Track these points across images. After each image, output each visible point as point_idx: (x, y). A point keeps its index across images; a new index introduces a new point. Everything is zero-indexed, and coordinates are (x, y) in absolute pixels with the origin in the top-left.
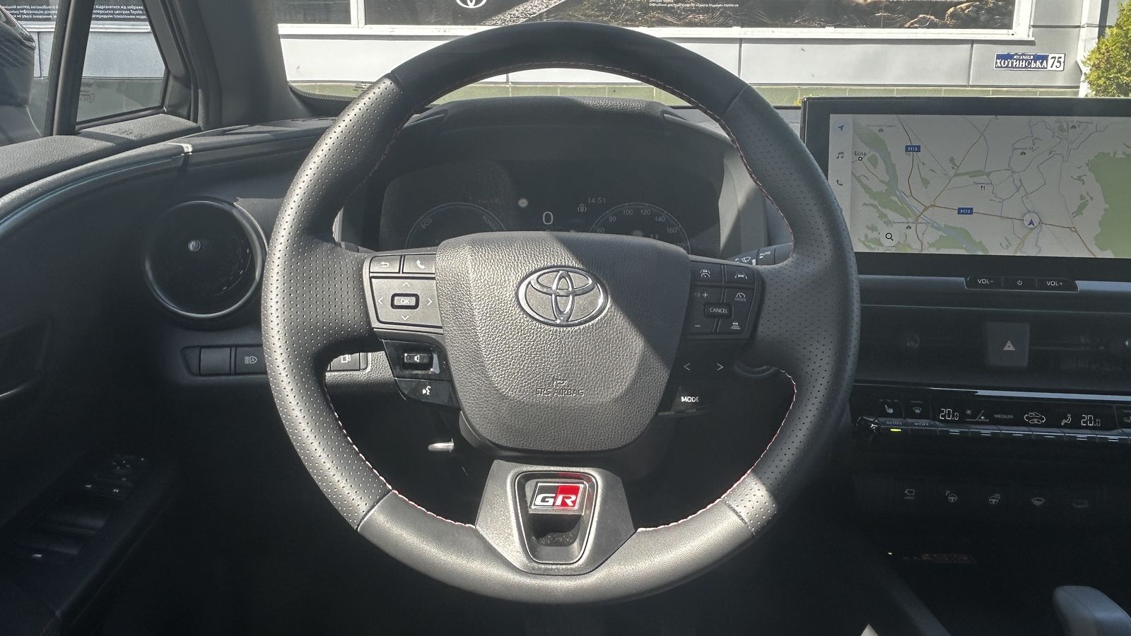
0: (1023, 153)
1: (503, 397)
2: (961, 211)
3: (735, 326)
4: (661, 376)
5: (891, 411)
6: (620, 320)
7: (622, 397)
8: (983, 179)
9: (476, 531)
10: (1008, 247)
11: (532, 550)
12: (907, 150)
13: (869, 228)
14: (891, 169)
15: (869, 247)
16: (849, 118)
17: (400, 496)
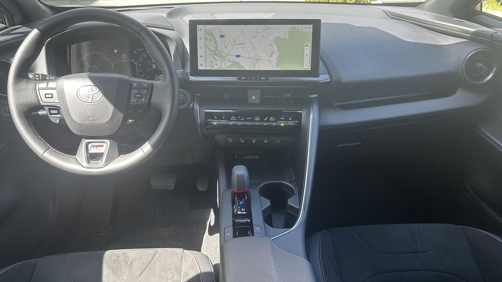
0: (255, 37)
1: (76, 123)
2: (237, 56)
3: (143, 100)
8: (243, 46)
9: (75, 157)
10: (251, 67)
11: (88, 162)
12: (220, 37)
13: (210, 61)
14: (216, 43)
15: (211, 68)
16: (202, 26)
17: (54, 149)
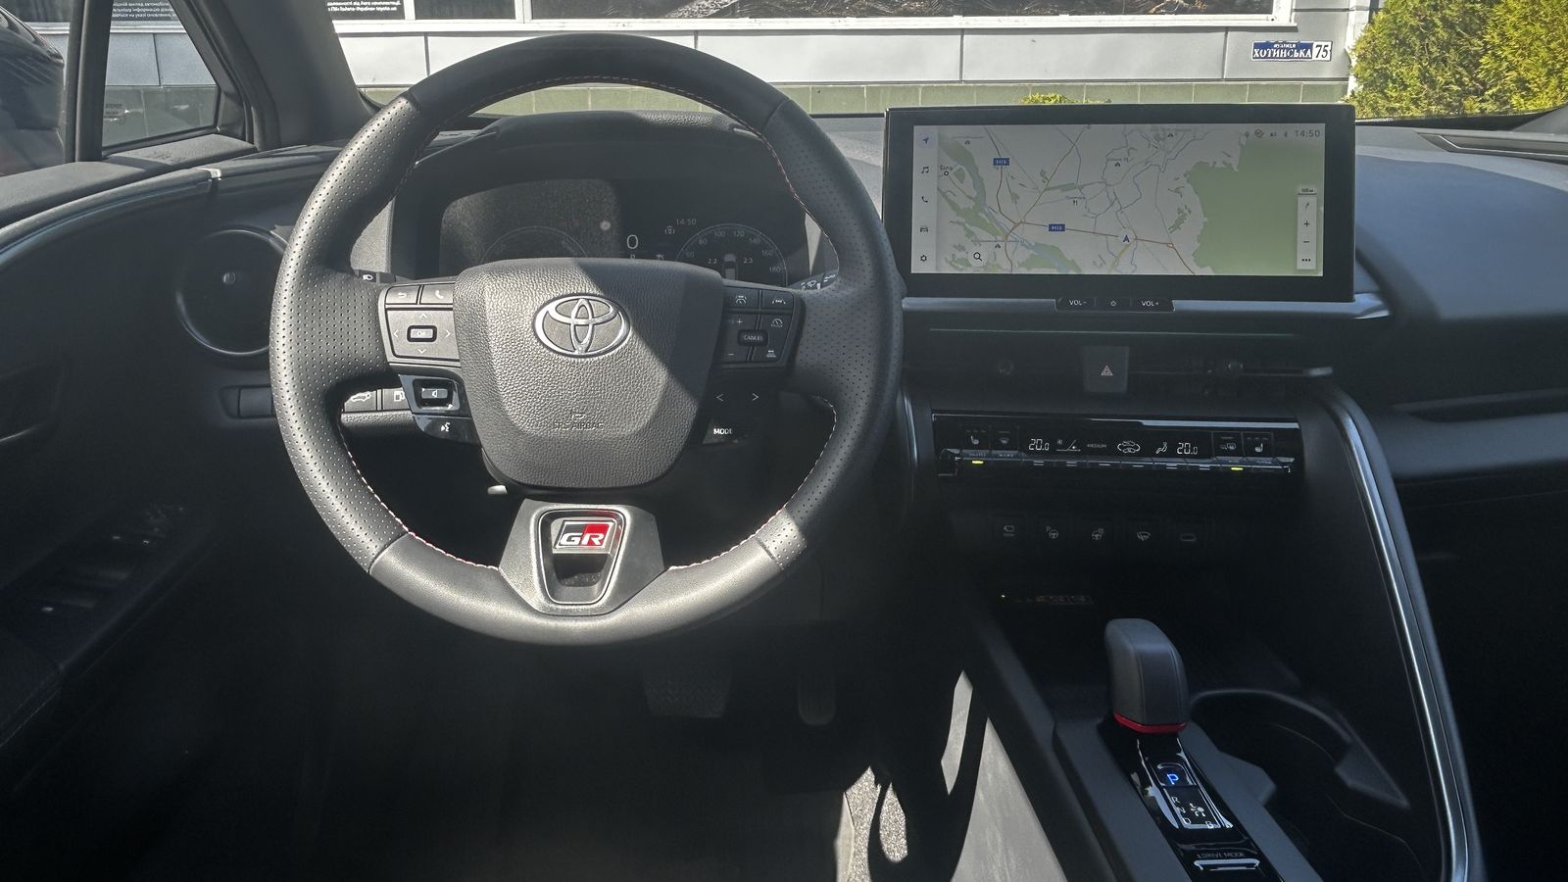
0: (1118, 164)
1: (520, 432)
2: (1052, 228)
3: (771, 354)
4: (687, 409)
5: (976, 442)
6: (642, 351)
7: (645, 430)
8: (1076, 193)
9: (498, 573)
10: (1101, 265)
11: (551, 590)
12: (995, 164)
13: (955, 246)
14: (979, 184)
15: (956, 268)
16: (933, 130)
17: (417, 538)
